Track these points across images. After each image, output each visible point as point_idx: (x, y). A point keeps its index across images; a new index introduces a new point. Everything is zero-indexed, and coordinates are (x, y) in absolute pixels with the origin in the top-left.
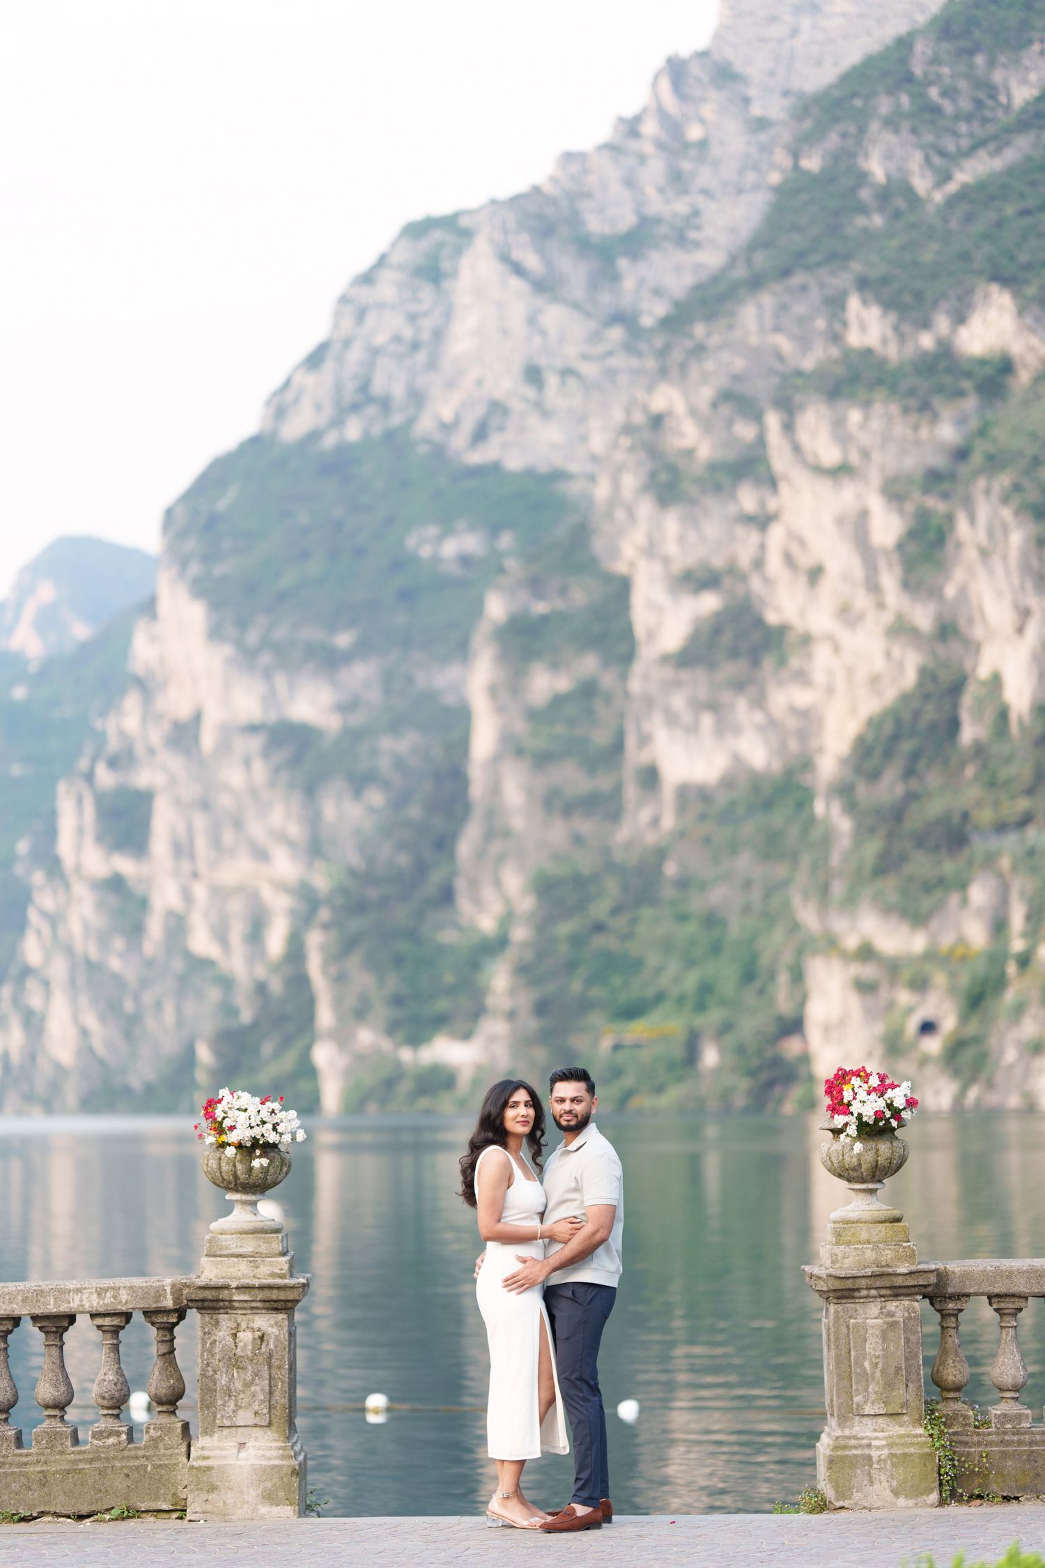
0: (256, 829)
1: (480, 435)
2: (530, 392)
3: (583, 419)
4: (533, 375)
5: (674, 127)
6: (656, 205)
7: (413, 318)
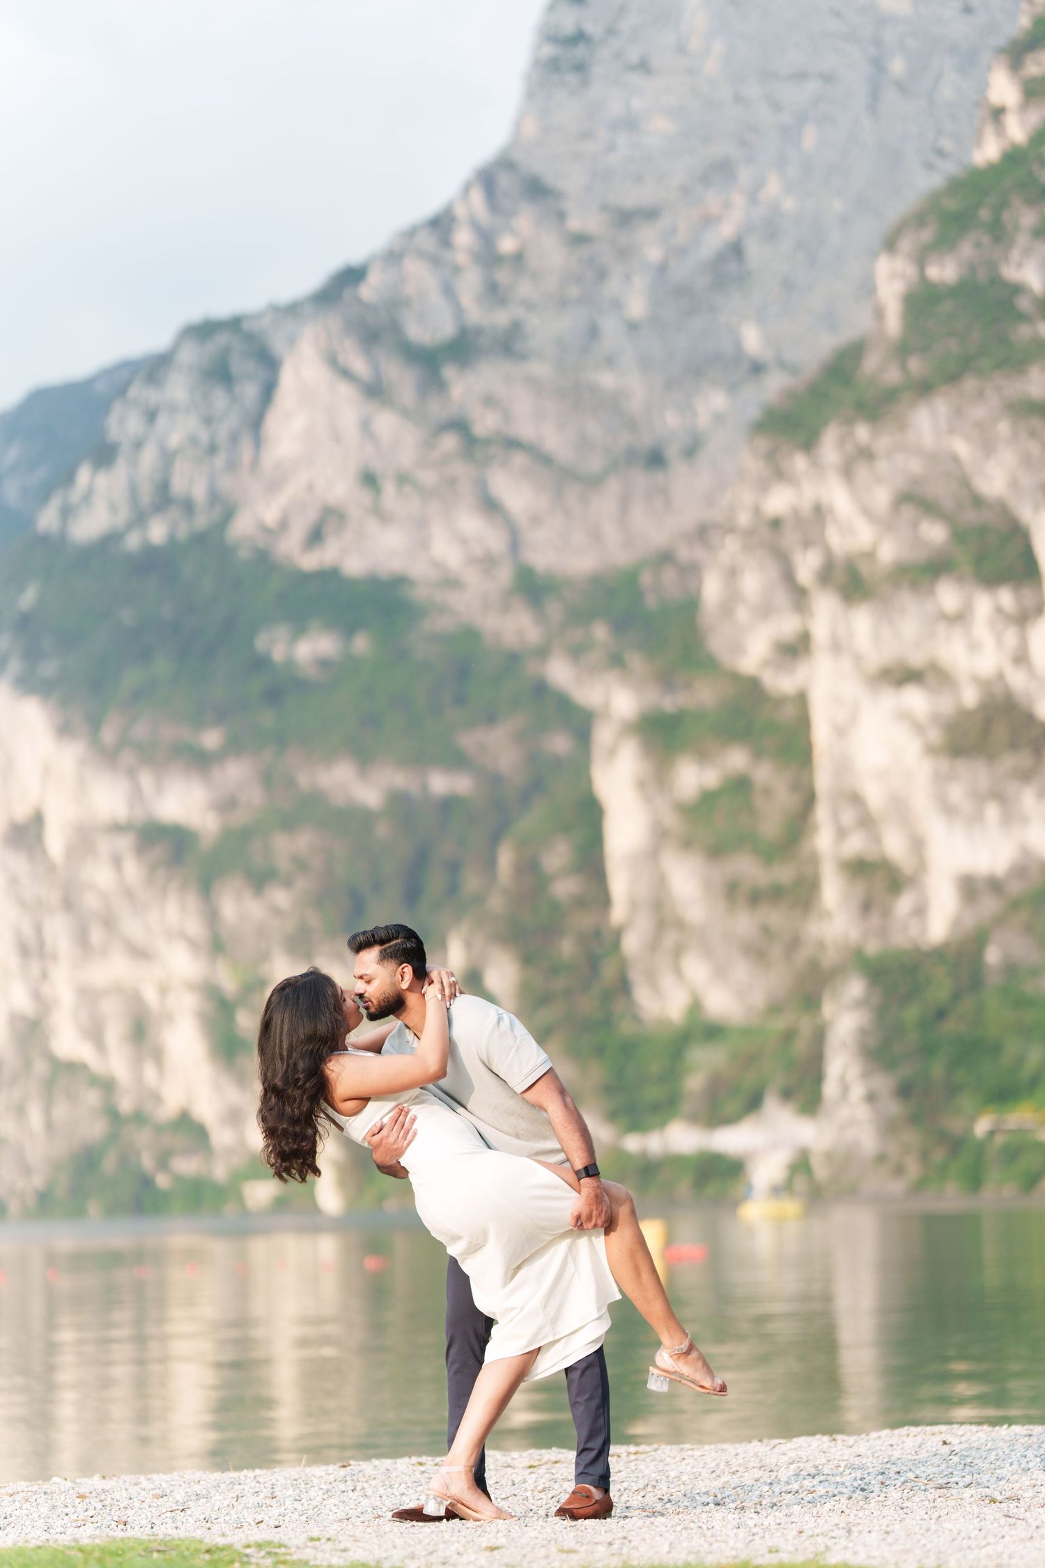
0: (132, 927)
1: (316, 537)
2: (365, 497)
3: (422, 524)
4: (369, 480)
5: (487, 238)
6: (475, 314)
7: (208, 421)
